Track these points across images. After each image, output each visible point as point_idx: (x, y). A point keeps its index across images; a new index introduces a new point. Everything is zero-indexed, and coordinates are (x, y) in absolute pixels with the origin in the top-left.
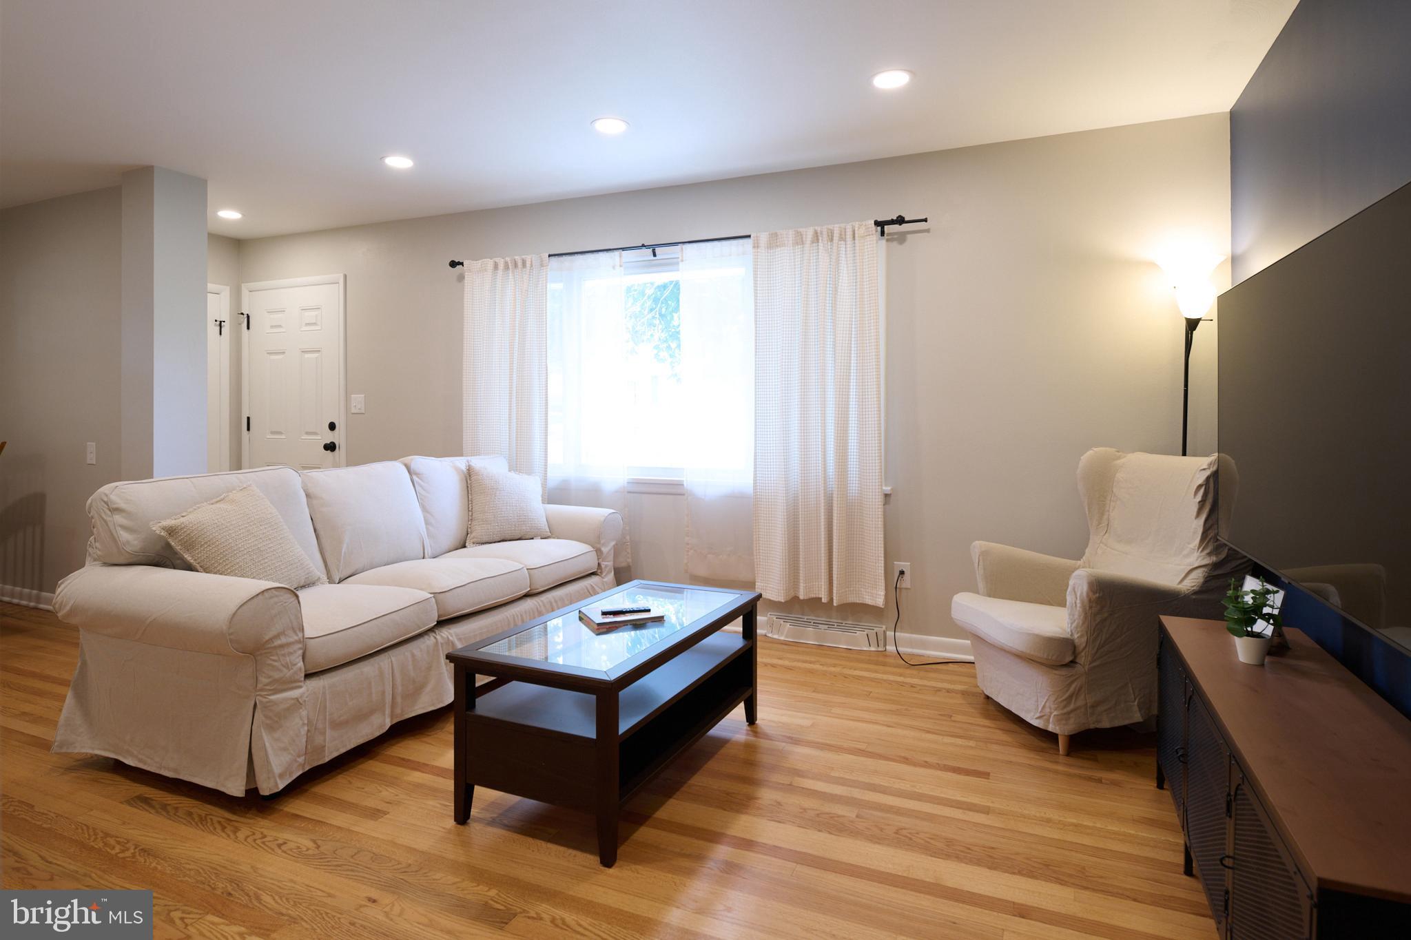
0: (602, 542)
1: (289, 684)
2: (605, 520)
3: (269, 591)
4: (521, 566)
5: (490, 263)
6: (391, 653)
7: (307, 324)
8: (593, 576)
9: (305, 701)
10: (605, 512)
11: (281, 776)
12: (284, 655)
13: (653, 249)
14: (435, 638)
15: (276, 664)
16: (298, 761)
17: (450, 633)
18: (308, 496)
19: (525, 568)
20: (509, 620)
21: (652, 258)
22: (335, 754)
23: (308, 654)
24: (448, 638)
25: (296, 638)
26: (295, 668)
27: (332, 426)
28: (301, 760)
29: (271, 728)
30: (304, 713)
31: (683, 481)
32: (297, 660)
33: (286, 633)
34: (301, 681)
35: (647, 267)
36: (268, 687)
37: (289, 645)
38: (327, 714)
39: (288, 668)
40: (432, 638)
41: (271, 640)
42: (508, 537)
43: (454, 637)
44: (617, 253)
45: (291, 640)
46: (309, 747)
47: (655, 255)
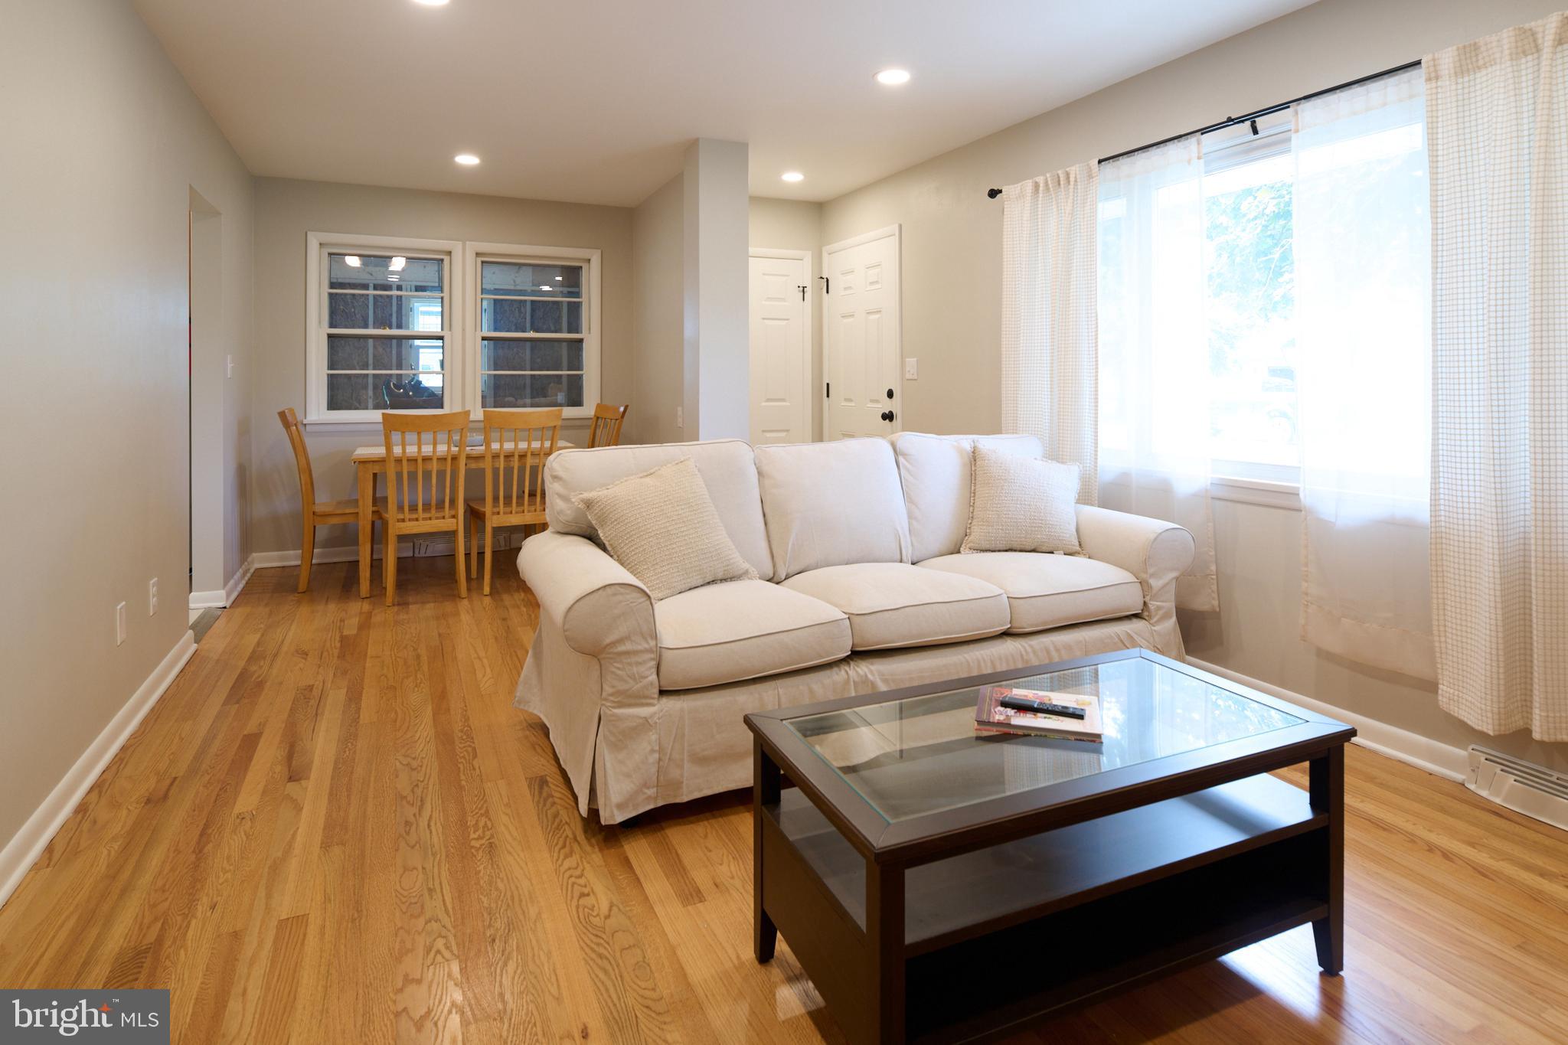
0: (1151, 570)
1: (637, 699)
2: (1155, 539)
3: (613, 587)
4: (998, 591)
5: (1029, 185)
6: (779, 682)
7: (872, 283)
8: (1135, 620)
9: (656, 723)
10: (1157, 525)
11: (620, 806)
12: (630, 664)
13: (1251, 119)
14: (847, 673)
15: (619, 672)
16: (645, 793)
17: (871, 672)
18: (760, 473)
19: (1005, 596)
20: (969, 665)
21: (1253, 137)
22: (697, 795)
23: (663, 668)
24: (866, 676)
25: (646, 646)
26: (645, 682)
27: (890, 394)
28: (651, 792)
29: (616, 746)
30: (654, 737)
31: (1298, 488)
32: (648, 673)
33: (633, 638)
34: (653, 698)
35: (1246, 153)
36: (611, 698)
37: (636, 653)
38: (686, 745)
39: (635, 679)
40: (843, 672)
41: (614, 644)
42: (1015, 546)
43: (877, 676)
44: (1193, 140)
45: (640, 648)
46: (662, 778)
47: (1255, 131)
